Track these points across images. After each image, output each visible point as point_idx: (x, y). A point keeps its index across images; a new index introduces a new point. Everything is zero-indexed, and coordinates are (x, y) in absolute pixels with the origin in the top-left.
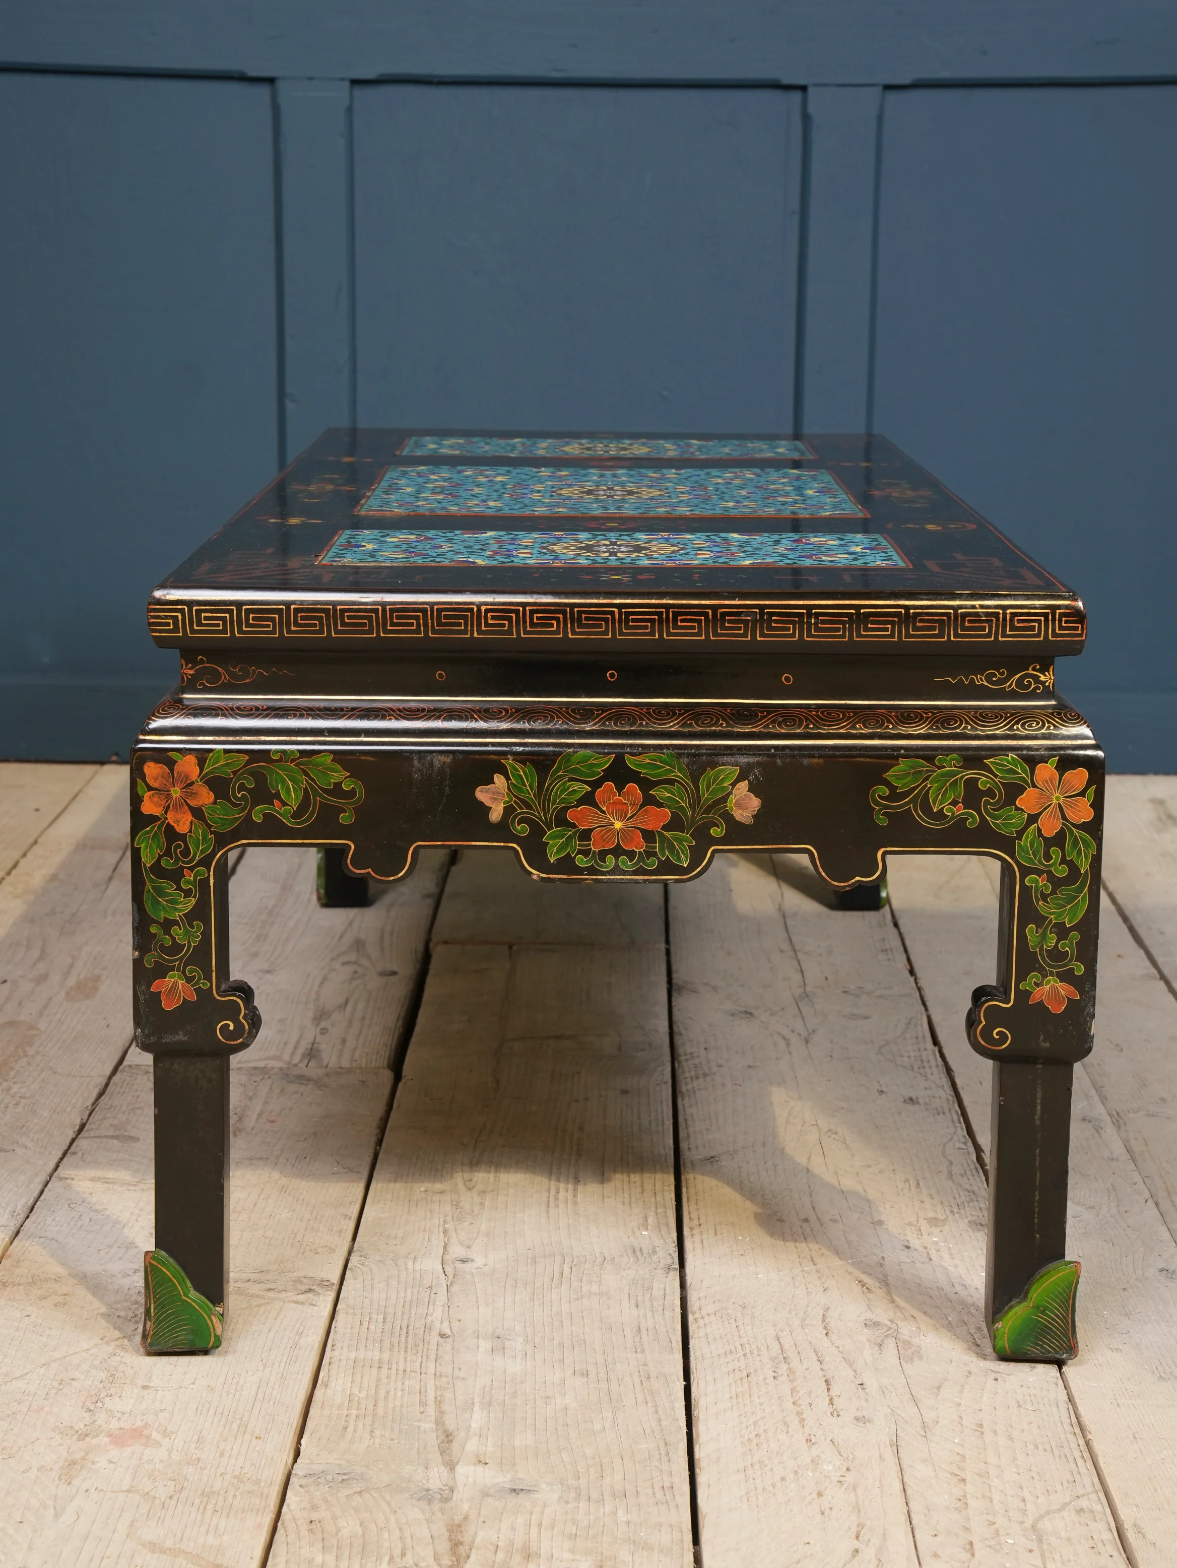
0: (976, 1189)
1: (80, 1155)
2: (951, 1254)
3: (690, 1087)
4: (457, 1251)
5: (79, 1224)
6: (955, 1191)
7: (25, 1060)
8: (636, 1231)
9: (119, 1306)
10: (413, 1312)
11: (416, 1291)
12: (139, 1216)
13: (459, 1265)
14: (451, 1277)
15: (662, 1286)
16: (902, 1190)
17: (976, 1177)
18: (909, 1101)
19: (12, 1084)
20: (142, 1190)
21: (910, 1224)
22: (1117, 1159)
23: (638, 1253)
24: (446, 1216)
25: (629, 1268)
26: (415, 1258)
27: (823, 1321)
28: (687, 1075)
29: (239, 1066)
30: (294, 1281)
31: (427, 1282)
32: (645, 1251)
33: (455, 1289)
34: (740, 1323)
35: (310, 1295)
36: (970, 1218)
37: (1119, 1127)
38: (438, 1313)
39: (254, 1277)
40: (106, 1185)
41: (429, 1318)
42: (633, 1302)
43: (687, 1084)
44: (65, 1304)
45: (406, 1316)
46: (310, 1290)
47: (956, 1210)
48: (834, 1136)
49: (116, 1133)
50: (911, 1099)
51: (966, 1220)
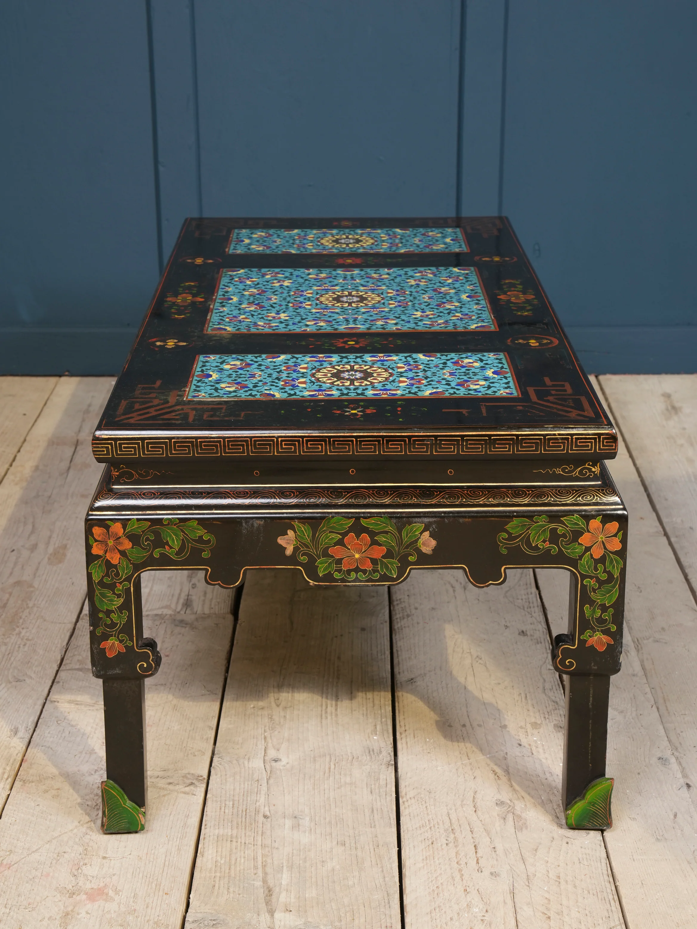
0: (558, 700)
1: (61, 684)
2: (544, 750)
4: (272, 753)
5: (63, 735)
6: (546, 702)
7: (28, 611)
8: (370, 736)
9: (87, 797)
10: (249, 800)
11: (250, 783)
13: (274, 764)
14: (269, 772)
15: (385, 777)
16: (518, 701)
17: (558, 691)
18: (521, 633)
19: (21, 630)
20: (97, 710)
21: (521, 727)
23: (371, 752)
24: (265, 726)
25: (367, 764)
26: (249, 759)
27: (474, 801)
28: (398, 616)
30: (183, 777)
31: (256, 777)
32: (375, 751)
33: (271, 781)
34: (428, 805)
35: (192, 787)
36: (554, 722)
37: (638, 651)
38: (262, 799)
39: (161, 774)
40: (77, 706)
41: (258, 804)
42: (369, 789)
43: (398, 623)
44: (58, 796)
45: (245, 803)
46: (192, 784)
47: (547, 716)
48: (480, 661)
49: (80, 667)
50: (523, 632)
51: (552, 724)
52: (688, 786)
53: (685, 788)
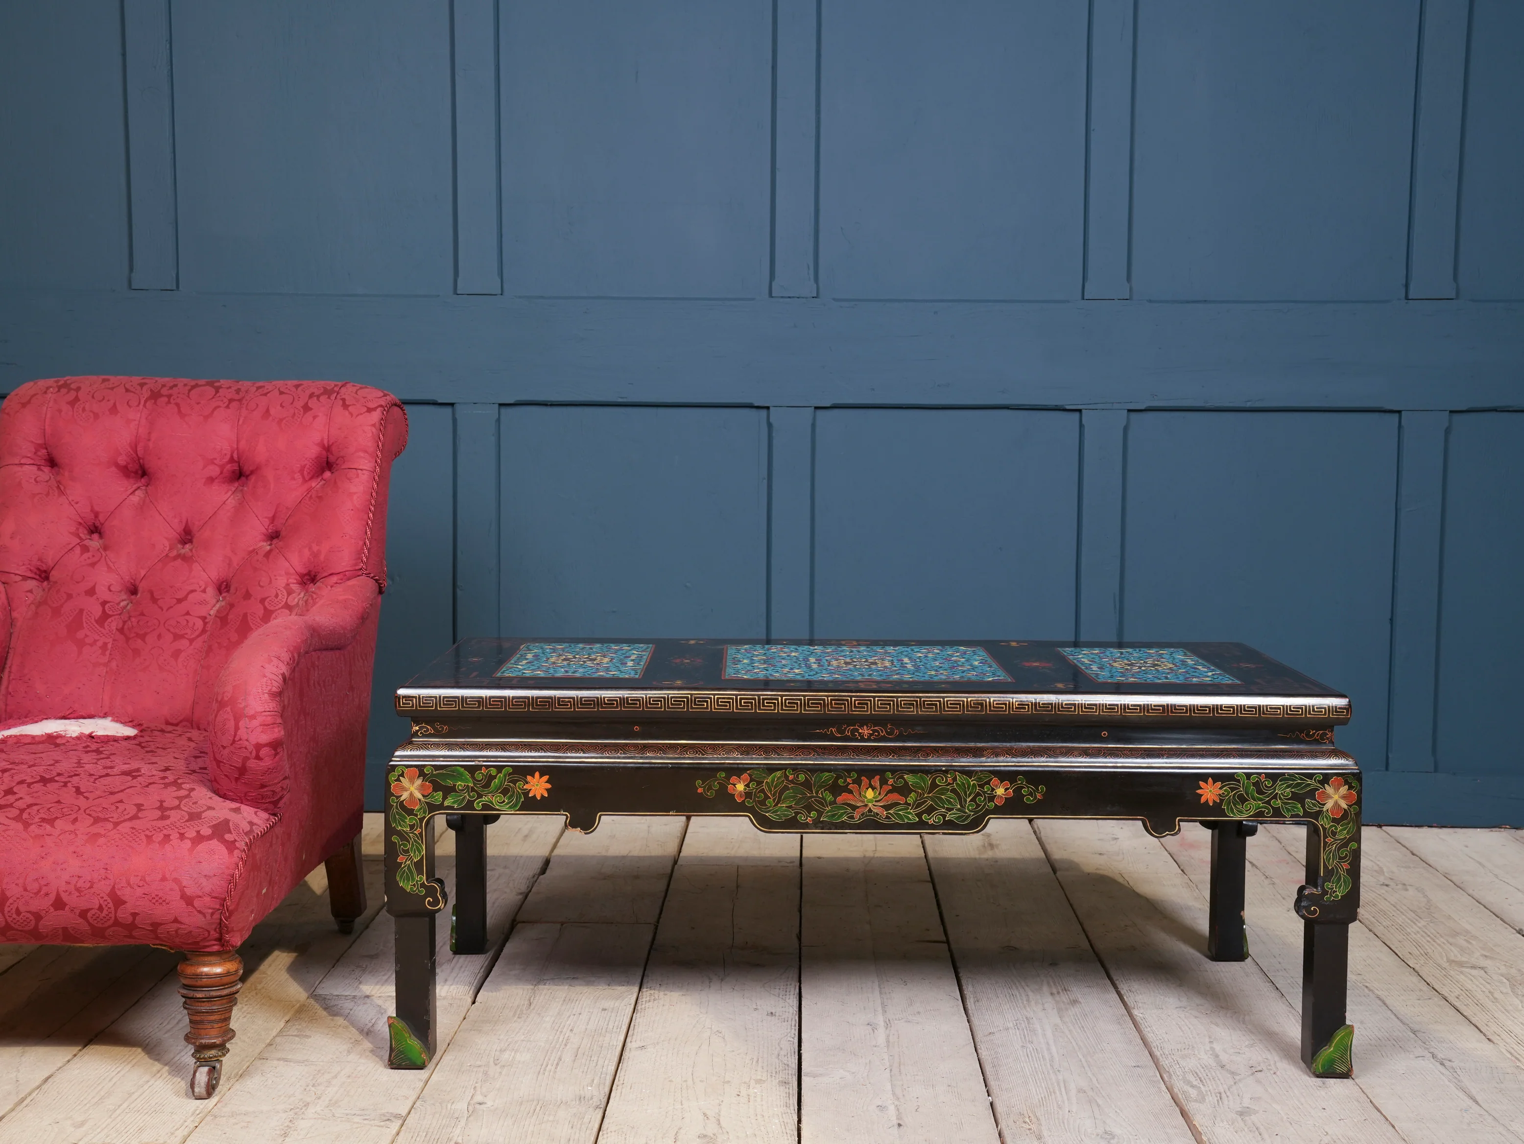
0: (790, 1063)
1: (274, 1046)
2: (762, 1099)
3: (643, 1006)
4: (479, 1098)
5: (265, 1084)
6: (777, 1064)
7: (255, 992)
8: (585, 1087)
9: (277, 1128)
10: (444, 1131)
11: (448, 1120)
12: (300, 1079)
13: (478, 1106)
14: (470, 1112)
15: (590, 1117)
16: (748, 1064)
17: (793, 1057)
18: (770, 1015)
19: (244, 1006)
20: (306, 1065)
21: (745, 1083)
22: (878, 1046)
23: (582, 1099)
24: (478, 1079)
25: (575, 1107)
26: (453, 1102)
27: (676, 1134)
28: (644, 1000)
29: (380, 995)
30: (381, 1115)
31: (456, 1115)
32: (586, 1098)
33: (471, 1118)
34: (627, 1137)
35: (387, 1122)
36: (781, 1079)
37: (887, 1028)
38: (458, 1131)
39: (358, 1112)
40: (286, 1063)
41: (452, 1134)
42: (570, 1126)
43: (642, 1004)
44: (247, 1127)
45: (438, 1134)
46: (388, 1120)
47: (774, 1075)
48: (720, 1035)
49: (298, 1034)
50: (772, 1013)
51: (777, 1081)
52: (900, 1125)
53: (896, 1126)
